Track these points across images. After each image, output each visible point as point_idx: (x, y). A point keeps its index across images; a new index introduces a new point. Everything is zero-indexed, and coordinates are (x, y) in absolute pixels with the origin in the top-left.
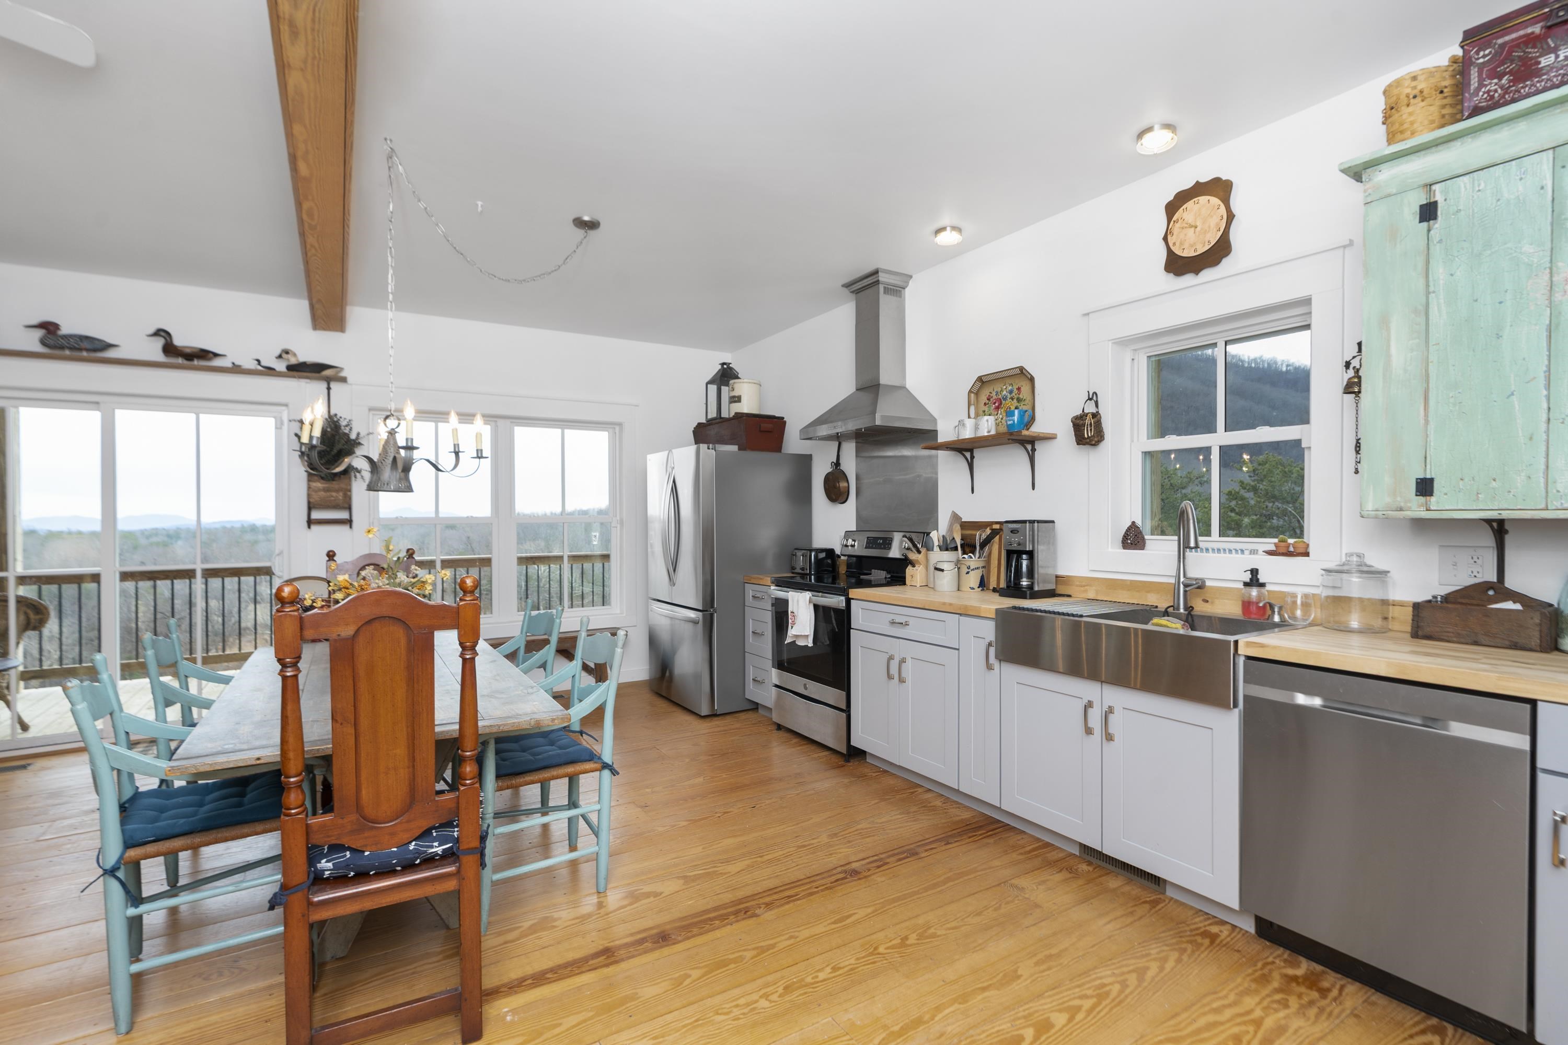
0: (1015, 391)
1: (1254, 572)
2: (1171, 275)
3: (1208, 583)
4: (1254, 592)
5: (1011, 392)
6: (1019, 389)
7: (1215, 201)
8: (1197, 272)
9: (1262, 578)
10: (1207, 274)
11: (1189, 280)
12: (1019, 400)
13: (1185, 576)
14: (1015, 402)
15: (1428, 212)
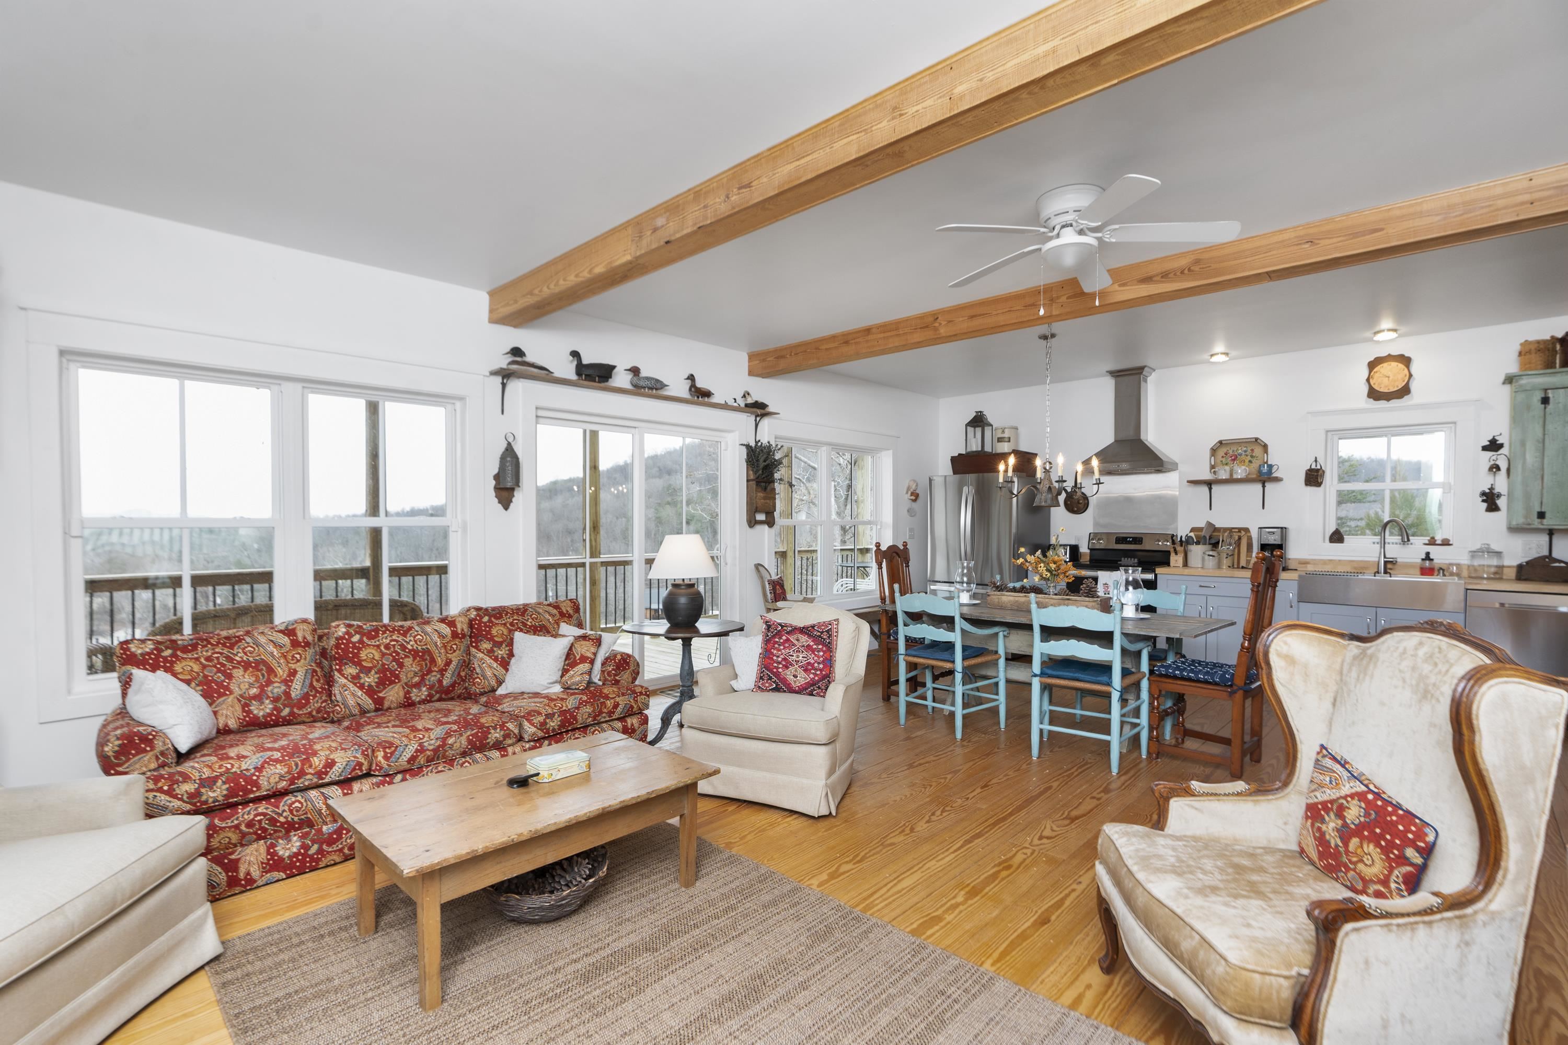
0: (1249, 451)
1: (1428, 554)
2: (1371, 400)
3: (1399, 560)
4: (1427, 563)
5: (1245, 451)
6: (1252, 450)
7: (1401, 366)
8: (1388, 400)
9: (1431, 557)
10: (1395, 403)
11: (1382, 404)
12: (1252, 456)
13: (1385, 557)
14: (1249, 458)
15: (1545, 401)
